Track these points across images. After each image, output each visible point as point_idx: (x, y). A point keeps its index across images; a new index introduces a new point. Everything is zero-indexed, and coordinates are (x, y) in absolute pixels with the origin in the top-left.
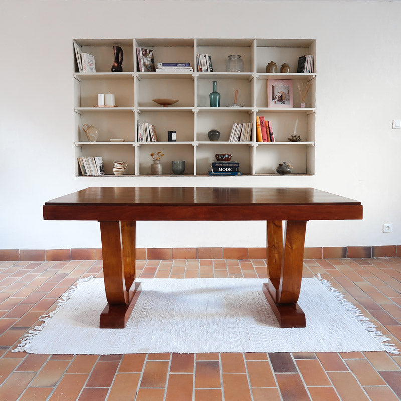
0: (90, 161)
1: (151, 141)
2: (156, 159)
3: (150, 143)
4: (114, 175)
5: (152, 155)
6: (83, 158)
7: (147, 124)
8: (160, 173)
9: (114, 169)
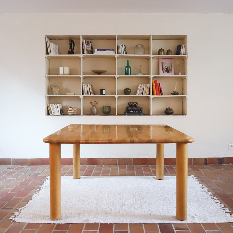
0: (54, 106)
2: (93, 105)
5: (91, 103)
6: (50, 105)
7: (88, 85)
8: (96, 114)
9: (69, 111)
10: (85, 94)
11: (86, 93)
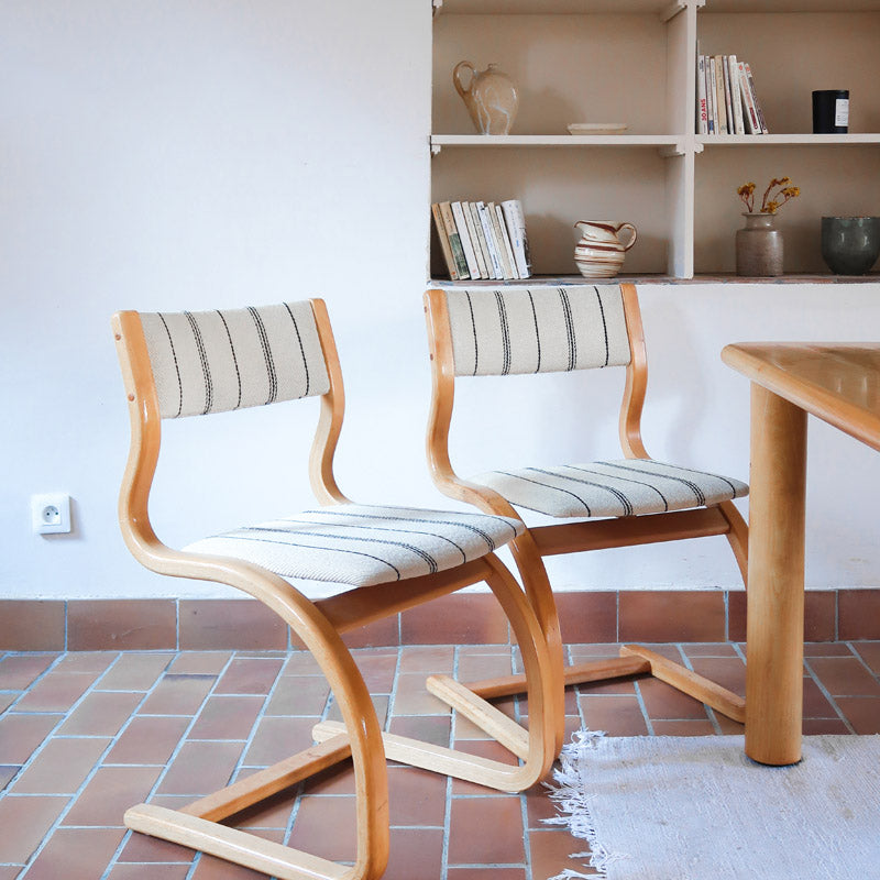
0: (484, 216)
1: (748, 131)
2: (757, 209)
3: (740, 138)
4: (579, 275)
5: (745, 191)
6: (456, 206)
7: (733, 58)
8: (777, 267)
9: (582, 253)
10: (711, 126)
11: (720, 123)
